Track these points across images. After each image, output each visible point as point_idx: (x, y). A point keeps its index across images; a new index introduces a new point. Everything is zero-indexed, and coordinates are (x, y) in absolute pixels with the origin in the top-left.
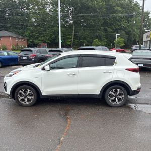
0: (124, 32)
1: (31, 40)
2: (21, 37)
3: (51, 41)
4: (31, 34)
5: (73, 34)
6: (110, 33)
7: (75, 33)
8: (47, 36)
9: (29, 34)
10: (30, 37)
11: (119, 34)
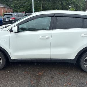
0: (73, 5)
1: (15, 10)
2: (9, 7)
3: (28, 10)
4: (15, 6)
5: (42, 6)
6: (65, 6)
7: (43, 5)
8: (25, 7)
9: (14, 5)
10: (15, 7)
11: (71, 6)
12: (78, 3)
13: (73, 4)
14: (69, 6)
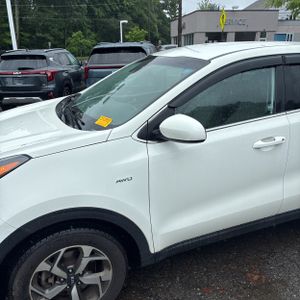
6: (101, 20)
11: (126, 21)
12: (142, 12)
13: (128, 13)
14: (121, 22)
